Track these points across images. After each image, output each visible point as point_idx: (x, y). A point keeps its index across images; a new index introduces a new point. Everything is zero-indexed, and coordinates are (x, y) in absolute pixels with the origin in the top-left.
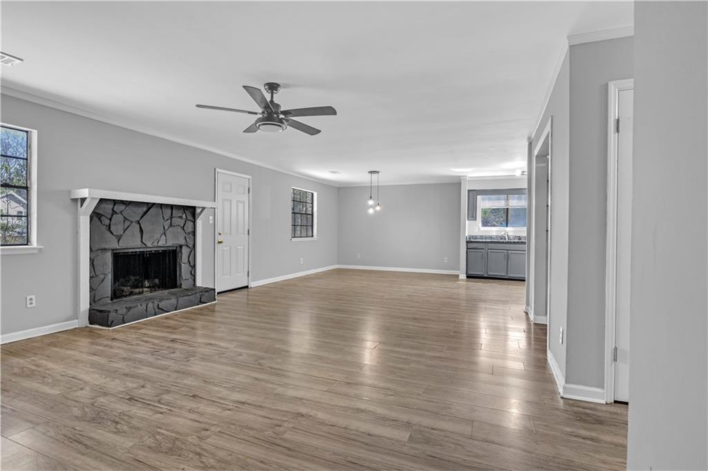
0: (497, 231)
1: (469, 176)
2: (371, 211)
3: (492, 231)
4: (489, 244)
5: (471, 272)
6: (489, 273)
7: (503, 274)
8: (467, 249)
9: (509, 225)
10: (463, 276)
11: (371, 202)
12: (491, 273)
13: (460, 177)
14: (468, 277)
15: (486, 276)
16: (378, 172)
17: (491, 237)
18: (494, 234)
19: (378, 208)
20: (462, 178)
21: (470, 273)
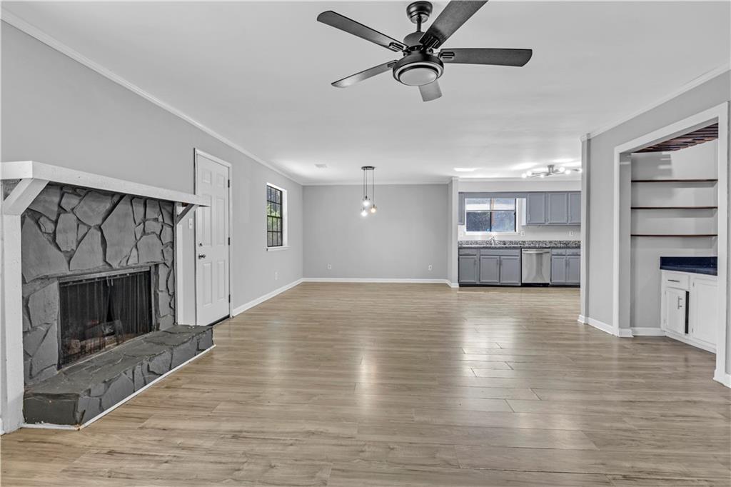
0: (482, 236)
1: (461, 177)
2: (364, 214)
3: (478, 236)
4: (481, 250)
5: (464, 281)
6: (482, 281)
7: (495, 281)
8: (459, 255)
9: (493, 230)
10: (455, 285)
11: (366, 204)
12: (484, 281)
13: (451, 177)
14: (460, 286)
15: (478, 283)
16: (373, 168)
17: (477, 243)
18: (479, 239)
19: (373, 210)
20: (453, 179)
21: (462, 281)
